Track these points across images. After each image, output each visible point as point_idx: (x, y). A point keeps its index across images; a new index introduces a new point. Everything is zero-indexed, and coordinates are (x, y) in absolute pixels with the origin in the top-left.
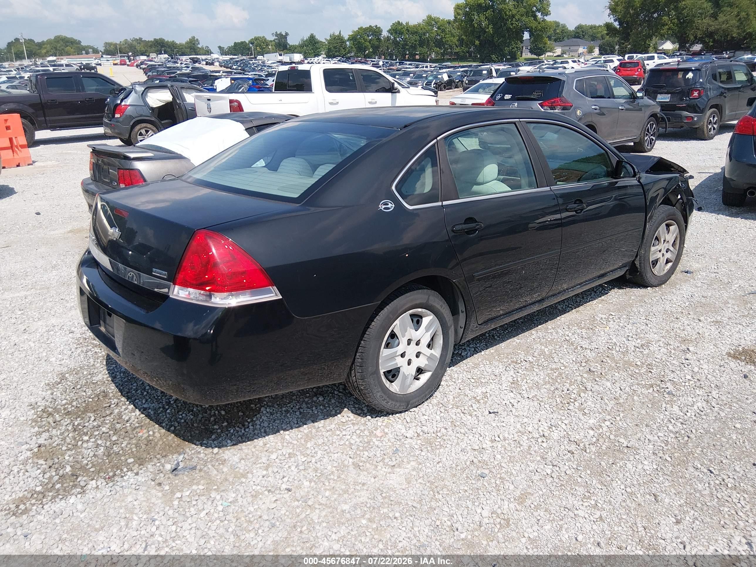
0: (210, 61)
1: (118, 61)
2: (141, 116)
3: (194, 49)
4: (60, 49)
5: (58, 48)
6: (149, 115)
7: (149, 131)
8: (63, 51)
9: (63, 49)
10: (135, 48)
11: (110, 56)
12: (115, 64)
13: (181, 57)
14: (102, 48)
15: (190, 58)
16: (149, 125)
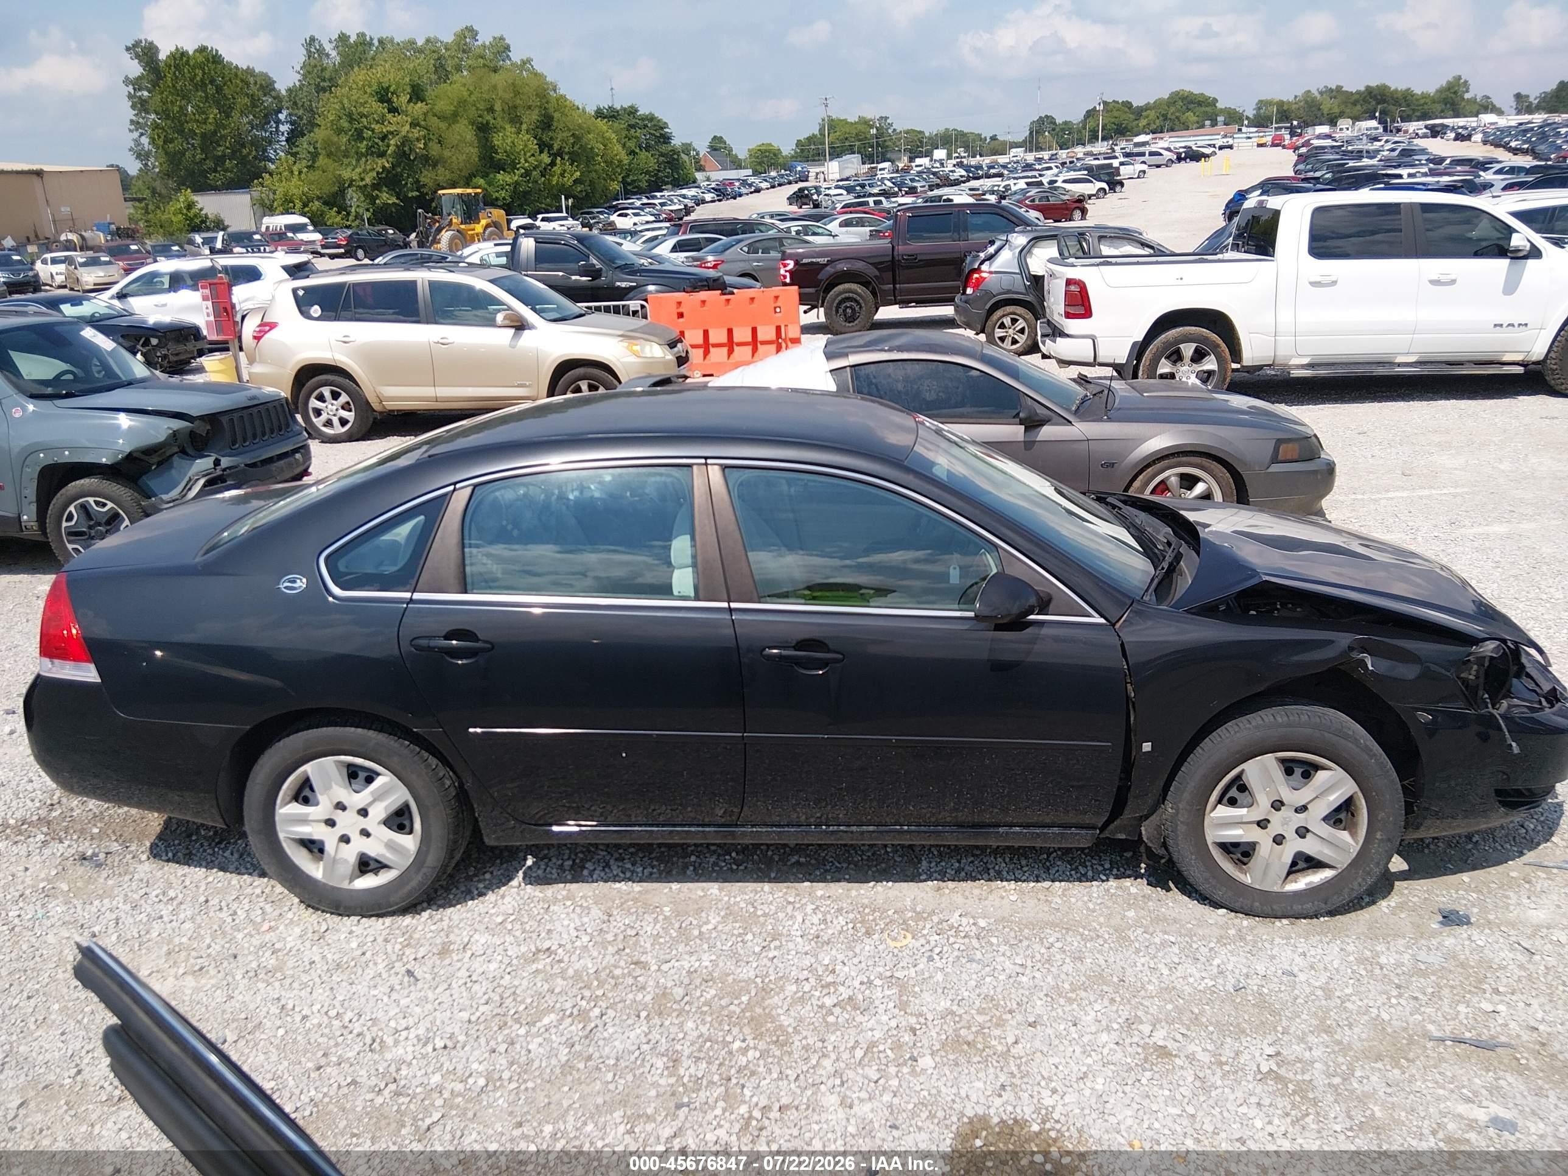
0: (1464, 132)
1: (1268, 139)
2: (1009, 292)
3: (1453, 104)
4: (1173, 117)
5: (1169, 116)
6: (1024, 291)
7: (1017, 320)
8: (1177, 122)
9: (1177, 118)
10: (1319, 109)
11: (1255, 129)
12: (1260, 145)
13: (1405, 126)
14: (1250, 113)
15: (1426, 127)
16: (1019, 310)
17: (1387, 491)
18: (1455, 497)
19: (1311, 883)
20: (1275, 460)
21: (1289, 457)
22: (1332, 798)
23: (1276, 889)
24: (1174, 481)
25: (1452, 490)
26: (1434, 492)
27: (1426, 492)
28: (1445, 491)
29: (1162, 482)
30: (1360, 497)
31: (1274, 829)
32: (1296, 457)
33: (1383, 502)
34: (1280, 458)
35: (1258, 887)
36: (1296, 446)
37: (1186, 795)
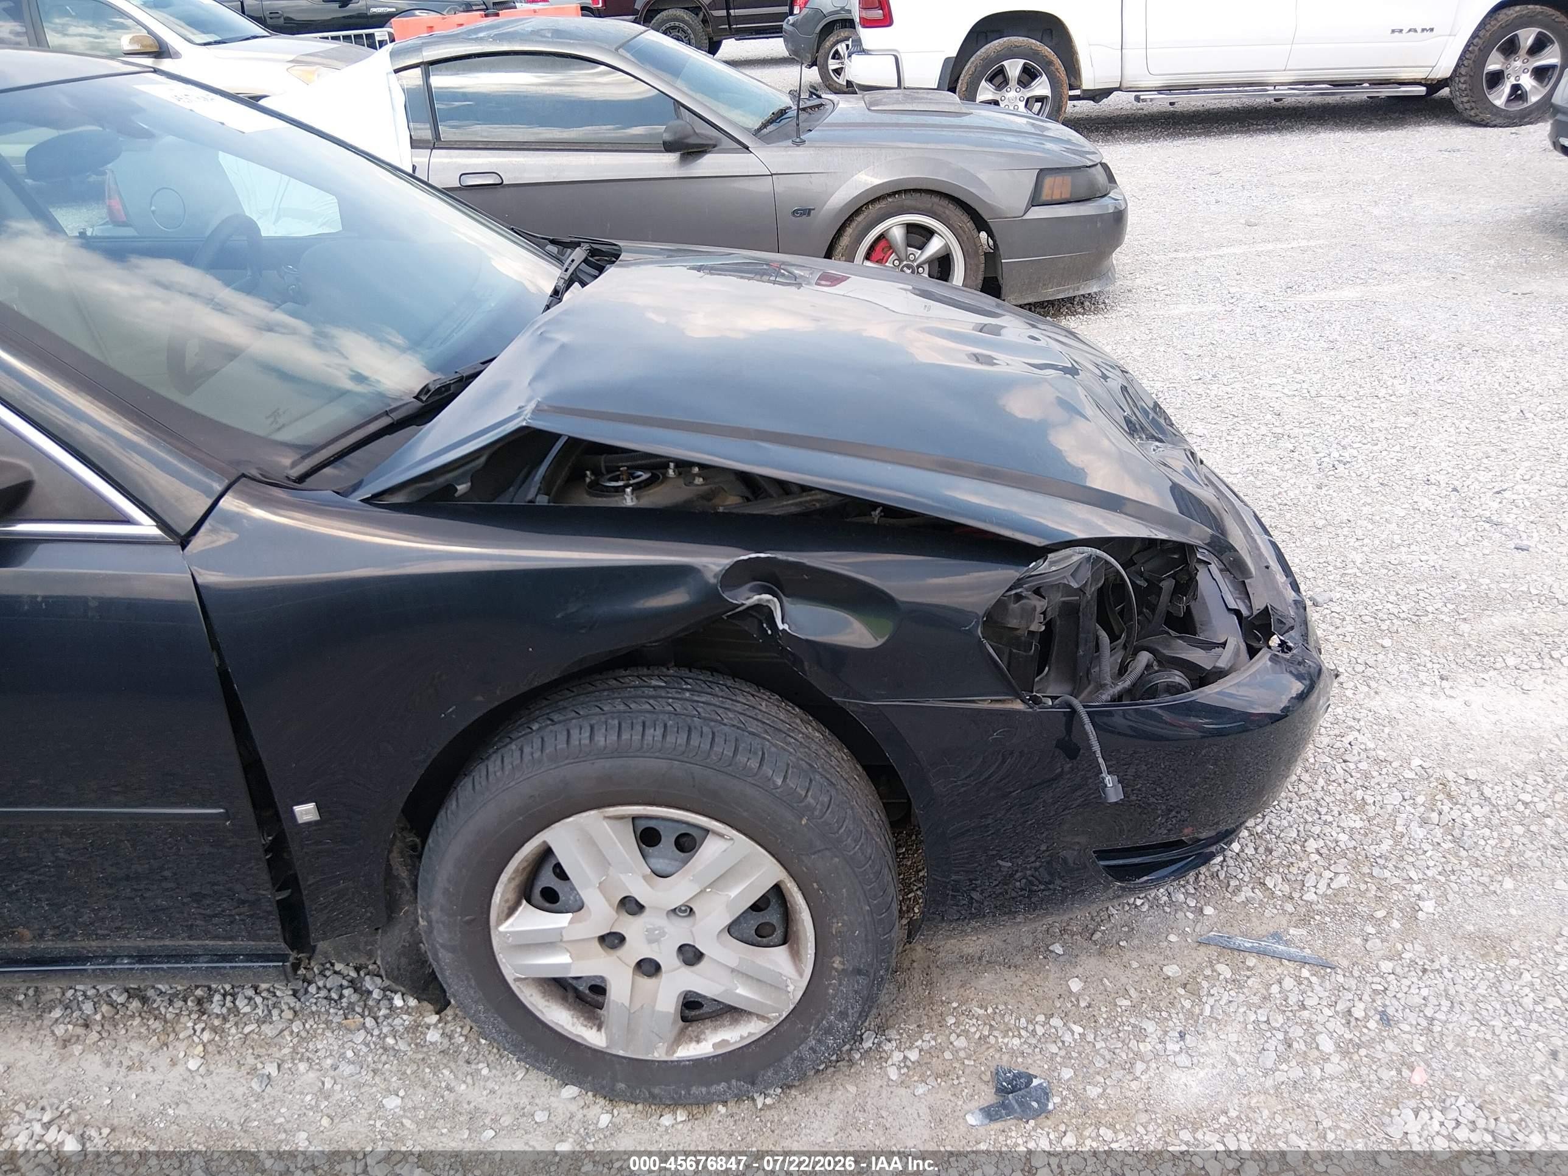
2: (841, 10)
17: (1221, 246)
18: (1303, 251)
19: (724, 1042)
20: (1035, 201)
21: (1057, 197)
22: (734, 893)
23: (659, 1054)
24: (898, 234)
25: (1304, 243)
26: (1279, 246)
27: (1270, 247)
28: (1294, 244)
29: (882, 237)
30: (1181, 255)
31: (637, 948)
32: (1066, 195)
33: (1207, 262)
34: (1045, 196)
35: (621, 1053)
36: (1068, 178)
37: (438, 896)
